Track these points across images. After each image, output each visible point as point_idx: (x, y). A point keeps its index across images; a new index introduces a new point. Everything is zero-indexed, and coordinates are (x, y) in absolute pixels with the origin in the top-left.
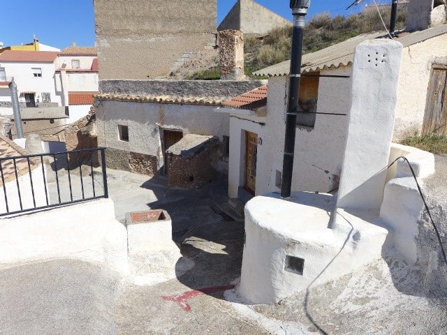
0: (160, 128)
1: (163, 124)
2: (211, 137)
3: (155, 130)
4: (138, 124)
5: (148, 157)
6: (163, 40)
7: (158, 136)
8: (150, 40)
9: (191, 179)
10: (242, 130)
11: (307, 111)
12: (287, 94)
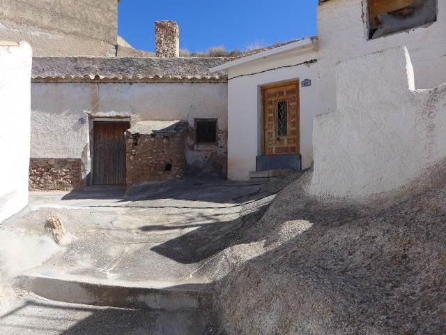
0: (91, 117)
1: (96, 110)
2: (178, 121)
3: (82, 121)
7: (86, 129)
8: (33, 34)
9: (168, 167)
10: (258, 86)
11: (410, 15)
12: (365, 11)
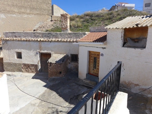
0: (39, 52)
1: (41, 50)
2: (65, 55)
3: (37, 53)
4: (27, 51)
5: (33, 65)
6: (30, 16)
7: (38, 56)
8: (24, 16)
9: (60, 73)
10: (88, 51)
11: (138, 42)
12: (123, 36)
